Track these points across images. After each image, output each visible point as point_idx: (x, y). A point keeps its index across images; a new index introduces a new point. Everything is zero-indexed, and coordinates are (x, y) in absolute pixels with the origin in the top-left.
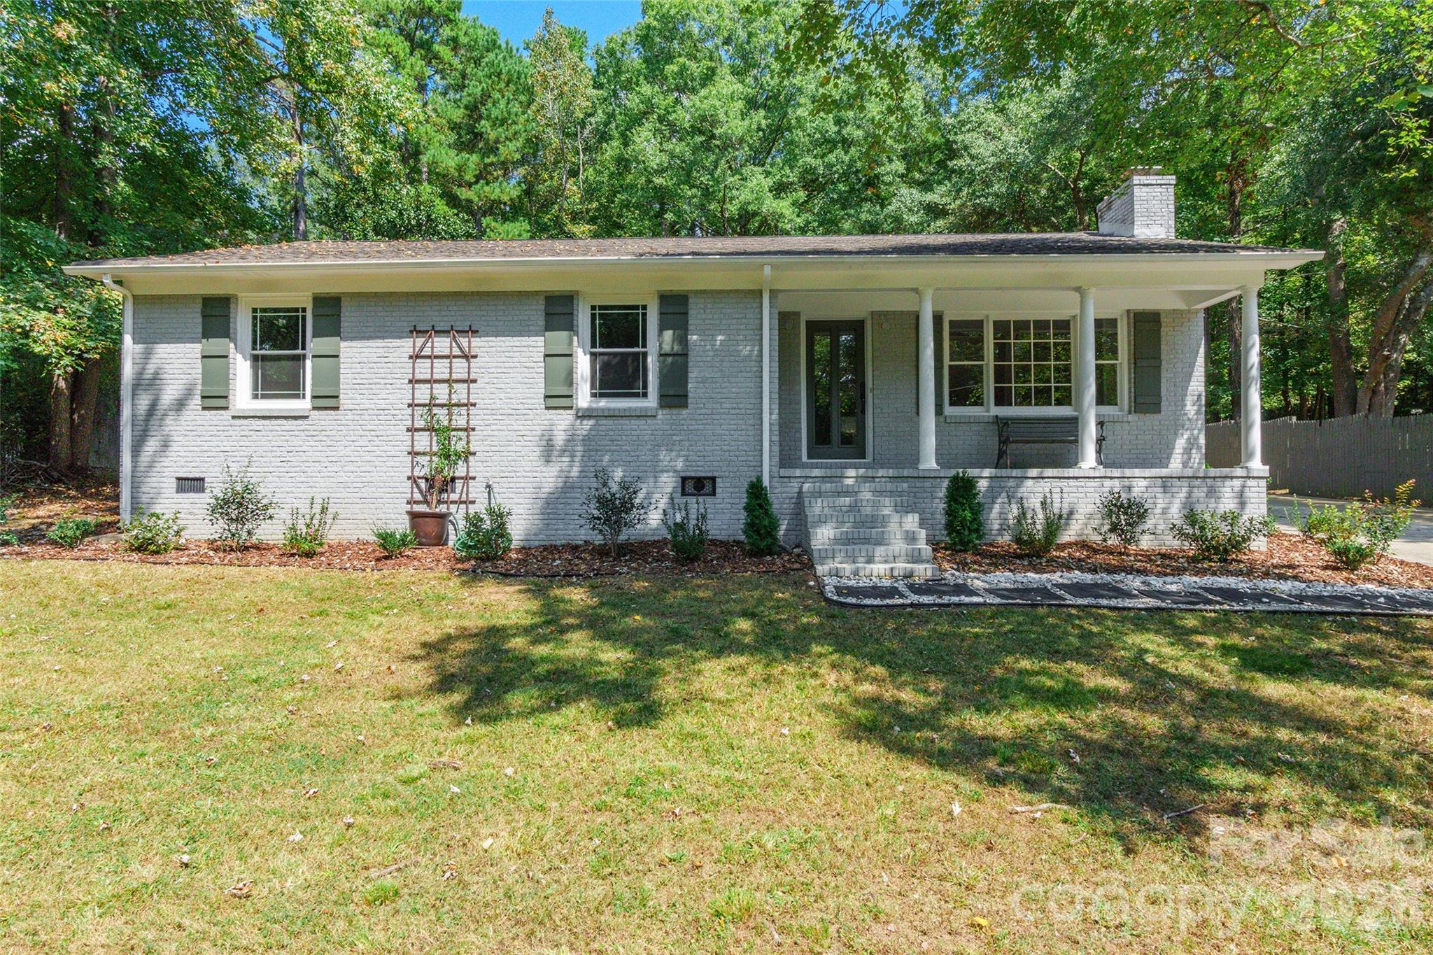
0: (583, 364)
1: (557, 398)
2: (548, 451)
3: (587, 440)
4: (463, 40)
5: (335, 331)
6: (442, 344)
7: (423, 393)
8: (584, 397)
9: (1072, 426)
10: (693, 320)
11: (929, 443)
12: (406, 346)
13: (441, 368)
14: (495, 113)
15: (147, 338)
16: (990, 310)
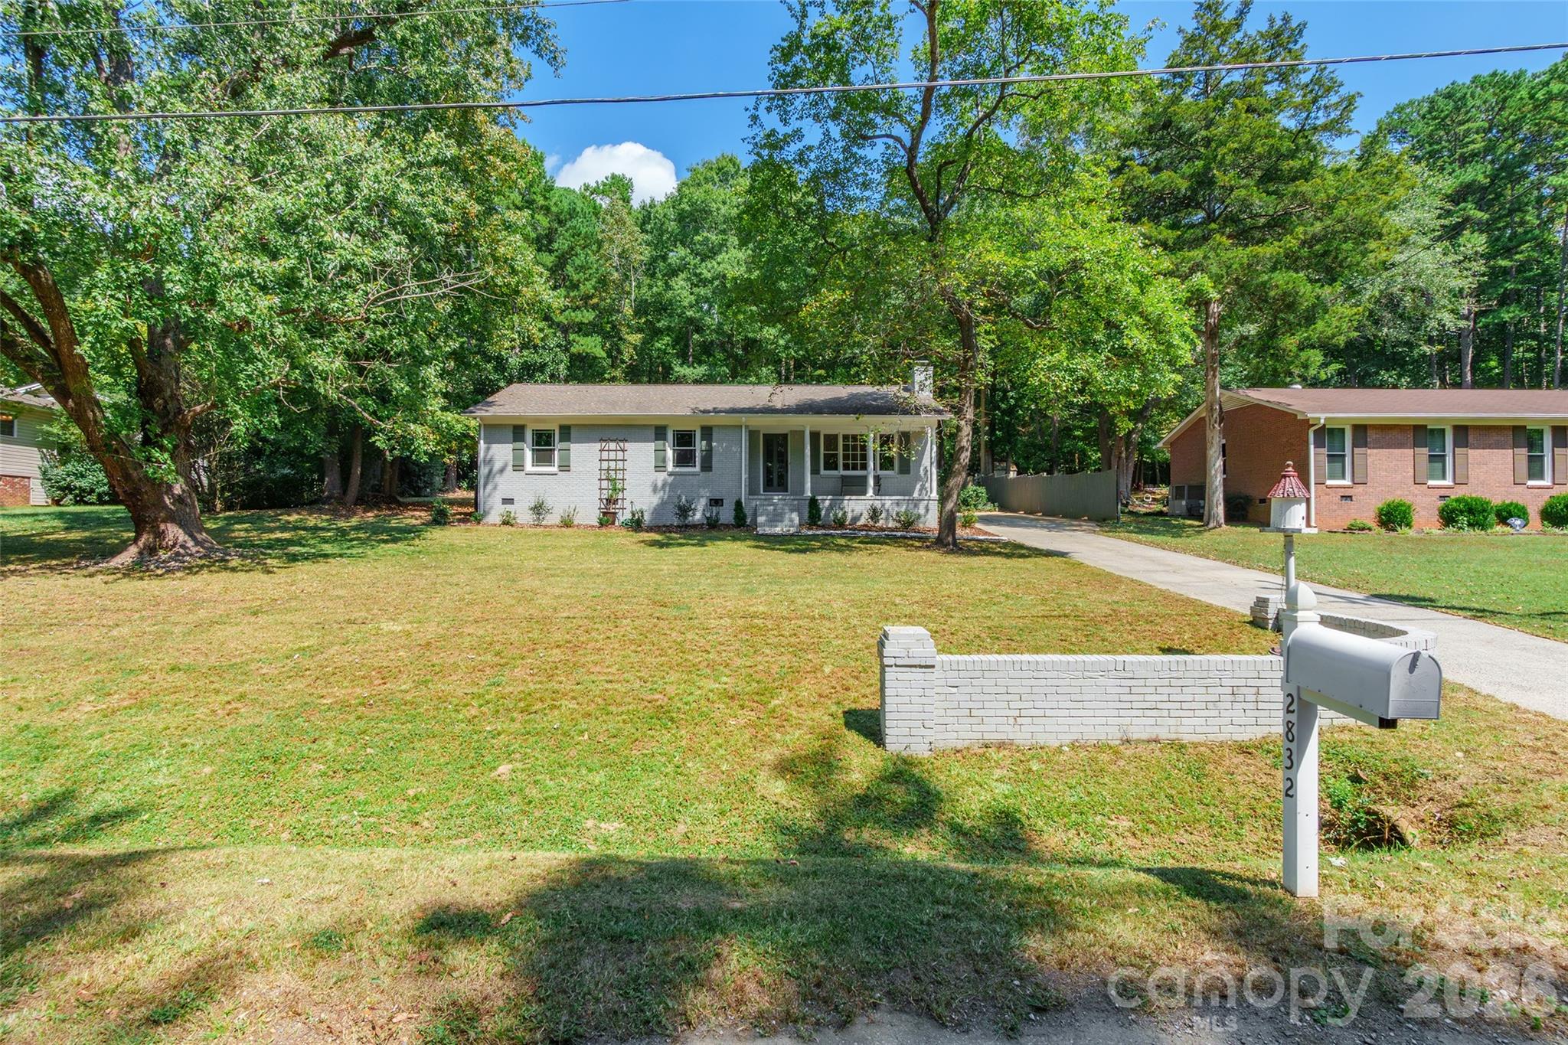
0: (670, 453)
1: (660, 467)
2: (655, 489)
3: (671, 484)
4: (554, 209)
5: (568, 439)
6: (613, 446)
7: (605, 465)
8: (670, 467)
9: (865, 478)
10: (715, 435)
11: (808, 485)
12: (598, 446)
13: (612, 455)
14: (578, 262)
15: (488, 442)
16: (841, 432)
